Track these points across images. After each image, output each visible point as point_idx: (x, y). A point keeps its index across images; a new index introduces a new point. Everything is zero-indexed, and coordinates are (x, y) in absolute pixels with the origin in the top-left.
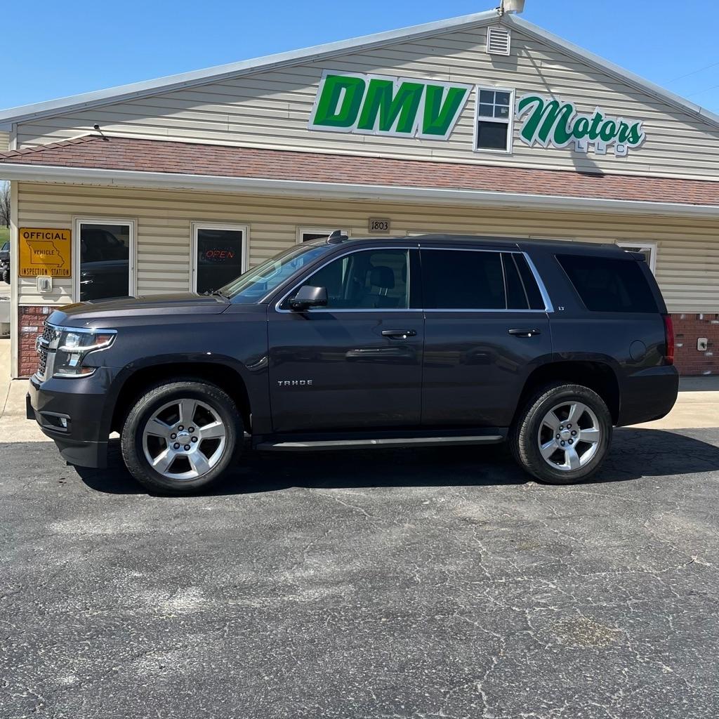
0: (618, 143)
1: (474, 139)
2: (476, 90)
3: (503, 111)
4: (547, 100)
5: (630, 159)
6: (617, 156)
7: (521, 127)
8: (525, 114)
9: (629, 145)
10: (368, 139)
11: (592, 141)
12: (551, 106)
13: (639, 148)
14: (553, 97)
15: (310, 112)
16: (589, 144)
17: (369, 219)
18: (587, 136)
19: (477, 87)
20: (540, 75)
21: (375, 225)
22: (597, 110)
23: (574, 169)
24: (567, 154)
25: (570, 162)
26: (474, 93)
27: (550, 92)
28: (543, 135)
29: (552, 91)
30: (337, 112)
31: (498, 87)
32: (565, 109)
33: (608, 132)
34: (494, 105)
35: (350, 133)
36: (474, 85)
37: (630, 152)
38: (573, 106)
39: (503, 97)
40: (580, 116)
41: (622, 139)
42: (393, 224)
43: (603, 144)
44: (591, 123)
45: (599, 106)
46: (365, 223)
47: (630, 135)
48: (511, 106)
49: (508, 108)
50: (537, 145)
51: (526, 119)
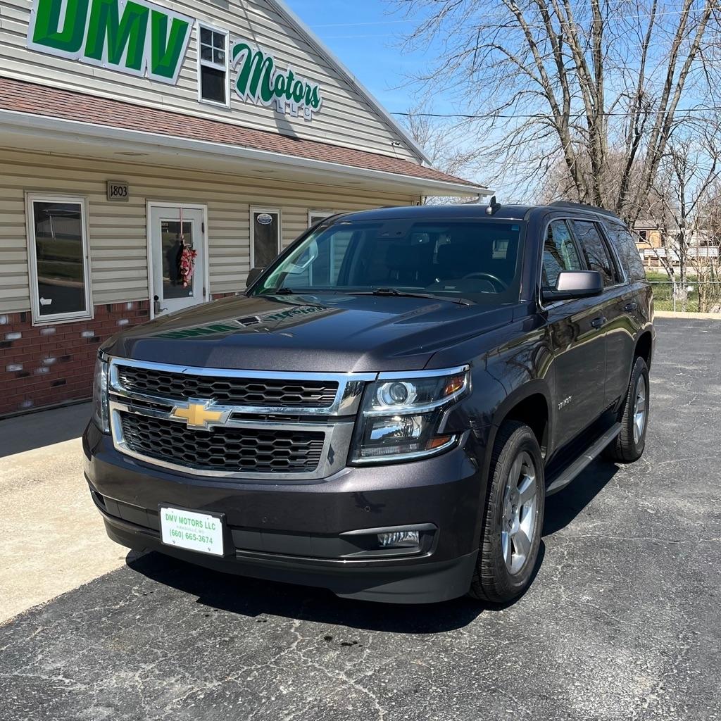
0: (305, 106)
1: (199, 86)
2: (197, 26)
3: (220, 56)
4: (254, 50)
5: (313, 124)
6: (306, 120)
7: (236, 78)
8: (238, 63)
9: (312, 108)
10: (97, 72)
11: (288, 102)
12: (257, 57)
13: (318, 113)
14: (258, 46)
15: (28, 23)
16: (286, 104)
17: (106, 182)
18: (284, 95)
19: (197, 22)
20: (247, 19)
21: (113, 190)
22: (290, 68)
23: (276, 131)
24: (271, 113)
25: (273, 123)
26: (195, 29)
27: (255, 41)
28: (253, 91)
29: (257, 40)
30: (60, 29)
31: (215, 26)
32: (267, 63)
33: (298, 93)
34: (212, 46)
35: (77, 61)
36: (195, 19)
37: (314, 117)
38: (274, 60)
39: (219, 39)
40: (279, 72)
41: (308, 102)
42: (131, 189)
43: (296, 105)
44: (286, 80)
45: (292, 63)
46: (102, 187)
47: (313, 99)
48: (226, 51)
49: (223, 53)
50: (249, 101)
51: (239, 69)
